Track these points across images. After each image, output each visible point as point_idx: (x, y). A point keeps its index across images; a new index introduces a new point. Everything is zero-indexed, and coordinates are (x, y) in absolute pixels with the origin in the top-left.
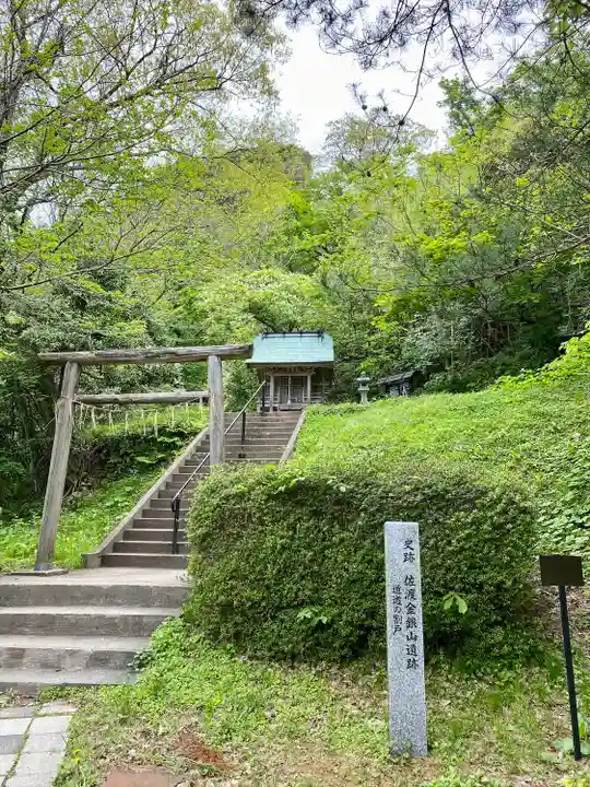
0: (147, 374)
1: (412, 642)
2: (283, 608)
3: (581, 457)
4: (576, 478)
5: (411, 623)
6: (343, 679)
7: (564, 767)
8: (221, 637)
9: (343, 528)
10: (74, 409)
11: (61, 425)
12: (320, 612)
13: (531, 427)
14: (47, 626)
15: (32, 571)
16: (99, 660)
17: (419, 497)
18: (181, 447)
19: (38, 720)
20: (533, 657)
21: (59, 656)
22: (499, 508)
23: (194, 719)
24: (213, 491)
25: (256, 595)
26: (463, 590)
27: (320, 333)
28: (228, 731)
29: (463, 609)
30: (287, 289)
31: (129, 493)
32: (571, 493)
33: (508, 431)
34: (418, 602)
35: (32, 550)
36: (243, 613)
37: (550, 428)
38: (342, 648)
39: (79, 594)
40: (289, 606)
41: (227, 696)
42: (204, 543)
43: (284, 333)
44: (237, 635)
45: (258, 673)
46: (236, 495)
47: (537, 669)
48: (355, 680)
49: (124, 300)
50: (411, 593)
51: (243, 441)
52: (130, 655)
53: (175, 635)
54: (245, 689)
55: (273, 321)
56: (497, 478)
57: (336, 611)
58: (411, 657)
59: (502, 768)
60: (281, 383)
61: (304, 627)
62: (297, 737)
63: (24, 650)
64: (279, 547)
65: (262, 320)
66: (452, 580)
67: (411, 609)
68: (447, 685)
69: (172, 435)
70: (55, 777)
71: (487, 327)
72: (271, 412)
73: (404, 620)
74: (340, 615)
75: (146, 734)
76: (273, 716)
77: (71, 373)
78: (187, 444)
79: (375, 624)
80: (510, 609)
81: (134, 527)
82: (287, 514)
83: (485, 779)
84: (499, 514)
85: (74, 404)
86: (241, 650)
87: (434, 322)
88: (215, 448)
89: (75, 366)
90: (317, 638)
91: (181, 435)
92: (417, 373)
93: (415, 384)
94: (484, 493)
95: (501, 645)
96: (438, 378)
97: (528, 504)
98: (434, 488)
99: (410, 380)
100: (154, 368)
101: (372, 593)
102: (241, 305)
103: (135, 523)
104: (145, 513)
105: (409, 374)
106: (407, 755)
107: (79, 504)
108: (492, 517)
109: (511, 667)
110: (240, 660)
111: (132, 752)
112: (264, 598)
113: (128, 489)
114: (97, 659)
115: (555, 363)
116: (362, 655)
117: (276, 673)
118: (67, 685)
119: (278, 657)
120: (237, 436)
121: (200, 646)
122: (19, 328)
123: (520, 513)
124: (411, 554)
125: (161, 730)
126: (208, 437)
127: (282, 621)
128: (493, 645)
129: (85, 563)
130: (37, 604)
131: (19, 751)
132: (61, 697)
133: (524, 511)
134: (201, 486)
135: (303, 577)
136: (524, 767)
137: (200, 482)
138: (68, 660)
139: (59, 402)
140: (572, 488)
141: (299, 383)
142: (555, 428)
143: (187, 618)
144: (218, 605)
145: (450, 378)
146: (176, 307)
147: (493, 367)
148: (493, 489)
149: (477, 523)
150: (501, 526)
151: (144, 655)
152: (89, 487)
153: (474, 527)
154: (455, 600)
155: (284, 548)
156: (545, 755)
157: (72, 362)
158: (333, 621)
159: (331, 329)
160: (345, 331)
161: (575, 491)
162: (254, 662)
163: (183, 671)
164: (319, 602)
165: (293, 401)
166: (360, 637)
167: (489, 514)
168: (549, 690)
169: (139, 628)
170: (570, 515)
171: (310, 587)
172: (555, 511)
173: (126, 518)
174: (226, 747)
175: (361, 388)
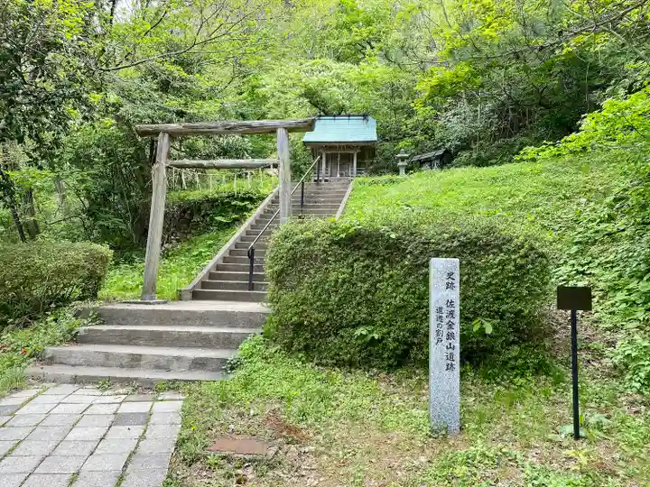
0: (223, 148)
1: (450, 350)
2: (343, 327)
3: (585, 219)
4: (580, 235)
5: (450, 336)
6: (390, 381)
7: (564, 444)
8: (293, 349)
9: (392, 267)
10: (167, 171)
11: (157, 185)
12: (373, 331)
13: (544, 194)
14: (157, 339)
15: (139, 301)
16: (199, 364)
17: (456, 243)
18: (251, 209)
19: (157, 404)
20: (541, 369)
21: (168, 360)
22: (522, 252)
23: (277, 406)
24: (286, 237)
25: (322, 317)
26: (489, 316)
27: (365, 116)
28: (304, 414)
29: (489, 330)
30: (338, 77)
31: (210, 246)
32: (575, 247)
33: (525, 197)
34: (457, 320)
35: (137, 286)
36: (312, 331)
37: (561, 195)
38: (389, 358)
39: (178, 317)
40: (347, 326)
41: (302, 391)
42: (280, 277)
43: (335, 116)
44: (306, 348)
45: (324, 375)
46: (304, 241)
47: (544, 377)
48: (399, 382)
49: (202, 83)
50: (452, 313)
51: (302, 205)
52: (224, 361)
53: (258, 347)
54: (314, 386)
55: (325, 105)
56: (520, 229)
57: (385, 330)
58: (449, 362)
59: (518, 444)
60: (331, 159)
61: (359, 342)
62: (357, 420)
63: (140, 355)
64: (340, 280)
65: (315, 105)
66: (480, 308)
67: (450, 325)
68: (472, 387)
69: (243, 200)
70: (176, 440)
71: (508, 112)
72: (323, 182)
73: (445, 334)
74: (389, 333)
75: (241, 415)
76: (338, 405)
77: (163, 143)
78: (256, 207)
79: (416, 341)
80: (526, 332)
81: (217, 270)
82: (347, 255)
83: (504, 450)
84: (522, 257)
85: (168, 167)
86: (309, 359)
87: (464, 107)
88: (284, 205)
89: (167, 135)
90: (370, 351)
91: (251, 200)
92: (447, 151)
93: (445, 160)
94: (510, 240)
95: (516, 359)
96: (465, 155)
97: (545, 250)
98: (469, 236)
99: (440, 157)
100: (228, 143)
101: (414, 317)
102: (298, 91)
103: (218, 267)
104: (225, 259)
105: (440, 152)
106: (444, 432)
107: (170, 253)
108: (515, 260)
109: (522, 375)
110: (309, 365)
111: (232, 426)
112: (328, 319)
113: (209, 242)
114: (197, 363)
115: (573, 135)
116: (405, 364)
117: (338, 375)
118: (177, 380)
119: (339, 364)
120: (298, 202)
121: (277, 355)
122: (117, 106)
123: (539, 257)
124: (452, 283)
125: (252, 412)
126: (277, 197)
127: (342, 337)
128: (510, 359)
129: (180, 297)
130: (146, 324)
131: (146, 422)
132: (173, 389)
133: (542, 255)
134: (276, 234)
135: (359, 304)
136: (533, 443)
137: (274, 231)
138: (175, 364)
139: (155, 166)
140: (576, 243)
141: (347, 159)
142: (564, 195)
143: (266, 335)
144: (292, 324)
145: (475, 156)
146: (241, 94)
147: (512, 146)
148: (517, 237)
149: (502, 263)
150: (522, 267)
151: (235, 361)
152: (178, 241)
153: (500, 267)
154: (482, 324)
155: (344, 281)
156: (551, 436)
157: (164, 132)
158: (383, 338)
159: (375, 112)
160: (386, 114)
161: (579, 246)
162: (321, 368)
163: (266, 372)
164: (372, 323)
165: (341, 175)
166: (404, 350)
167: (513, 257)
168: (552, 392)
169: (229, 342)
170: (574, 265)
171: (366, 311)
172: (562, 262)
173: (210, 264)
174: (303, 425)
175: (400, 163)
